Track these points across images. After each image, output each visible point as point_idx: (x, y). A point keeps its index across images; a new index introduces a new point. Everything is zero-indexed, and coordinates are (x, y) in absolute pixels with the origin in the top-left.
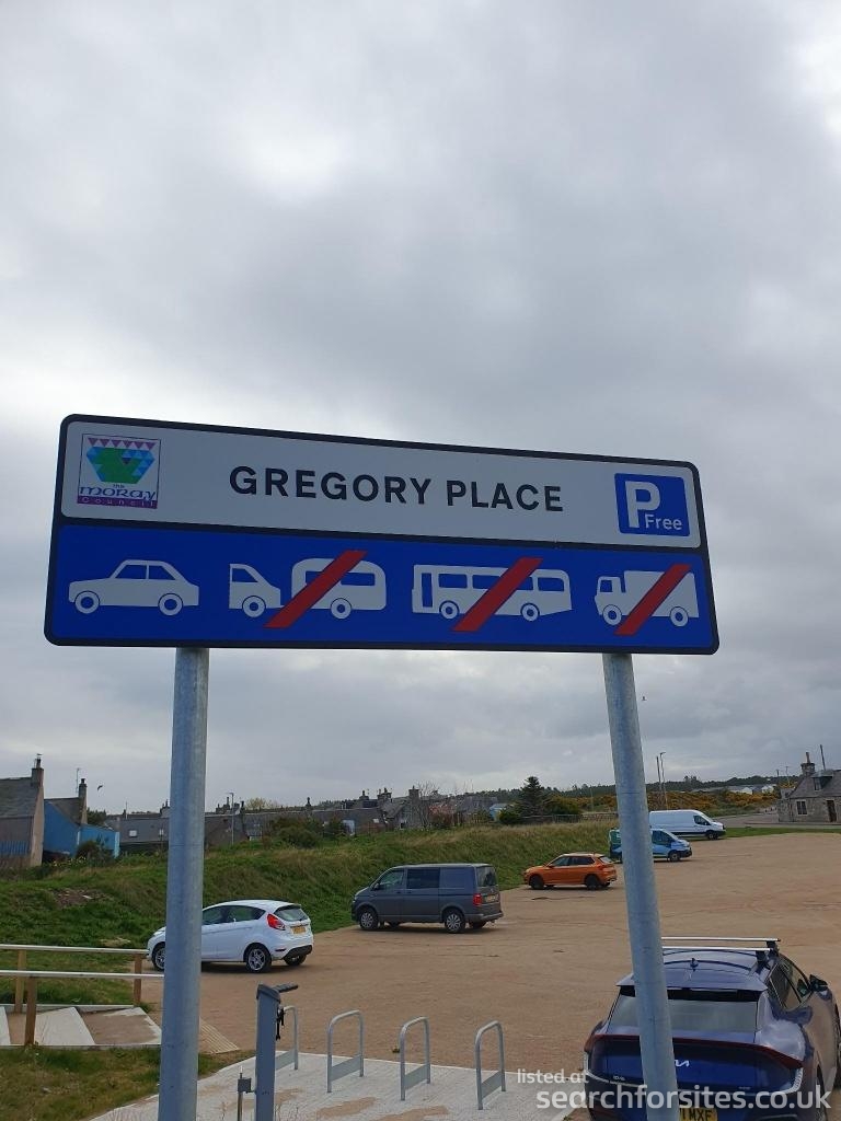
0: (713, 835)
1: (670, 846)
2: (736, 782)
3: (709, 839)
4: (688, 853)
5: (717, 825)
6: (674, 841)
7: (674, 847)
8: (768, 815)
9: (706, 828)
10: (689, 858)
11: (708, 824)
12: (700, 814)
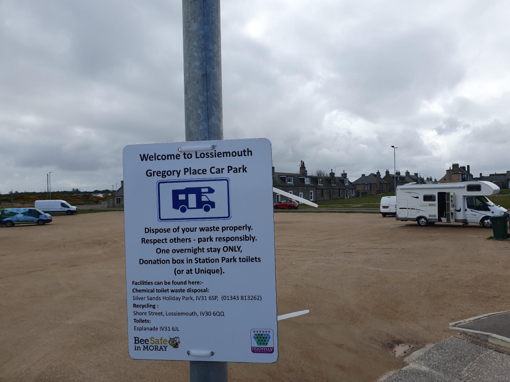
0: (71, 213)
1: (38, 217)
2: (97, 192)
3: (68, 215)
4: (50, 221)
5: (74, 208)
6: (41, 214)
7: (41, 217)
8: (104, 205)
9: (66, 209)
10: (50, 223)
11: (68, 207)
12: (64, 202)
